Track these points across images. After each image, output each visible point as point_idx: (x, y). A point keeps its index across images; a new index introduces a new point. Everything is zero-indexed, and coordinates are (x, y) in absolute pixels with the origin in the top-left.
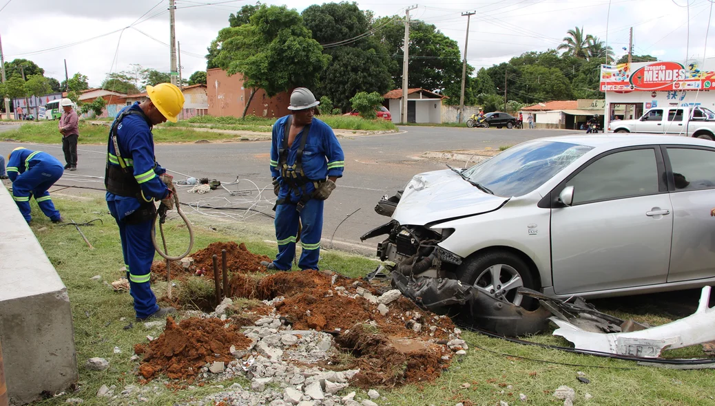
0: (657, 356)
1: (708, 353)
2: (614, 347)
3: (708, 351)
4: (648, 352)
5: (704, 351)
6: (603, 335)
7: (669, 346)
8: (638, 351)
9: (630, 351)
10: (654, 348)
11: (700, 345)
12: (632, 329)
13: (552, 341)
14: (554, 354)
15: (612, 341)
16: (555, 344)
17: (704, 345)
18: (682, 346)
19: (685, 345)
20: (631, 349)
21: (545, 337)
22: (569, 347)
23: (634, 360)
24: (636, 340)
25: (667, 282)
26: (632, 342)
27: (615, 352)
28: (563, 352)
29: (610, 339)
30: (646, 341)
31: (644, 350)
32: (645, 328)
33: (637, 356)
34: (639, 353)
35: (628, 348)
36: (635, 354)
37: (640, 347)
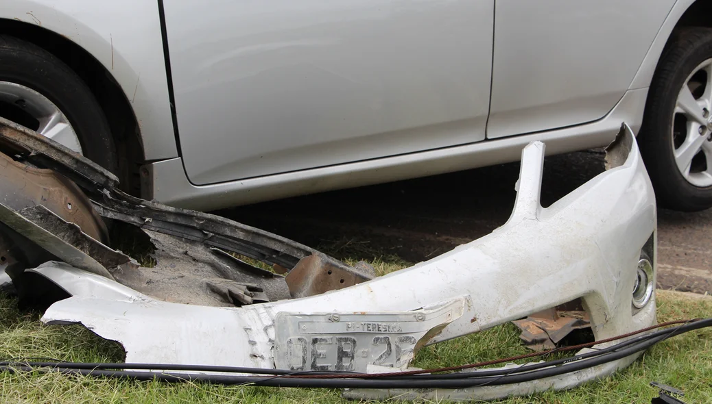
0: (402, 367)
1: (538, 348)
2: (263, 348)
3: (535, 342)
4: (375, 357)
5: (525, 343)
6: (228, 313)
7: (439, 329)
8: (342, 354)
9: (316, 356)
10: (394, 340)
11: (511, 327)
12: (321, 287)
13: (44, 343)
14: (47, 388)
15: (257, 327)
16: (53, 353)
17: (522, 325)
18: (475, 327)
19: (483, 322)
20: (321, 349)
21: (19, 333)
22: (105, 361)
23: (331, 386)
24: (333, 318)
25: (486, 140)
26: (323, 327)
27: (265, 365)
28: (81, 379)
29: (249, 324)
30: (365, 320)
31: (359, 352)
32: (363, 279)
33: (338, 374)
34: (346, 363)
35: (310, 347)
36: (331, 364)
37: (346, 343)
